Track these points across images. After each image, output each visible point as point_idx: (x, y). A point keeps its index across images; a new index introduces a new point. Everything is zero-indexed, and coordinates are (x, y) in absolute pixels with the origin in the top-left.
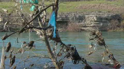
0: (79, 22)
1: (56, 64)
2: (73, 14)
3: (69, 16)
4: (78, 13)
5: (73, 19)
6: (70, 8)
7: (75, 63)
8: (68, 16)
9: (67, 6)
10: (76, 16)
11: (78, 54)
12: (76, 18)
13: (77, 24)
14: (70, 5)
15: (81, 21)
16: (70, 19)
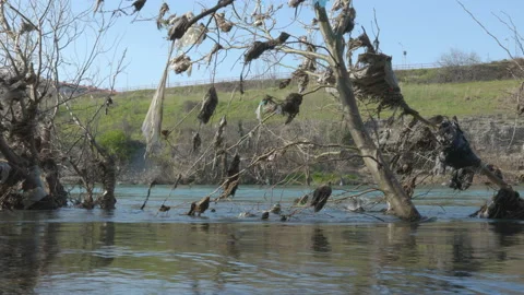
0: (511, 151)
1: (379, 168)
2: (487, 122)
3: (472, 131)
4: (505, 117)
5: (487, 138)
6: (477, 101)
7: (457, 184)
8: (467, 130)
9: (466, 96)
10: (499, 130)
11: (466, 144)
12: (497, 135)
13: (504, 157)
14: (477, 93)
15: (516, 147)
16: (477, 139)
